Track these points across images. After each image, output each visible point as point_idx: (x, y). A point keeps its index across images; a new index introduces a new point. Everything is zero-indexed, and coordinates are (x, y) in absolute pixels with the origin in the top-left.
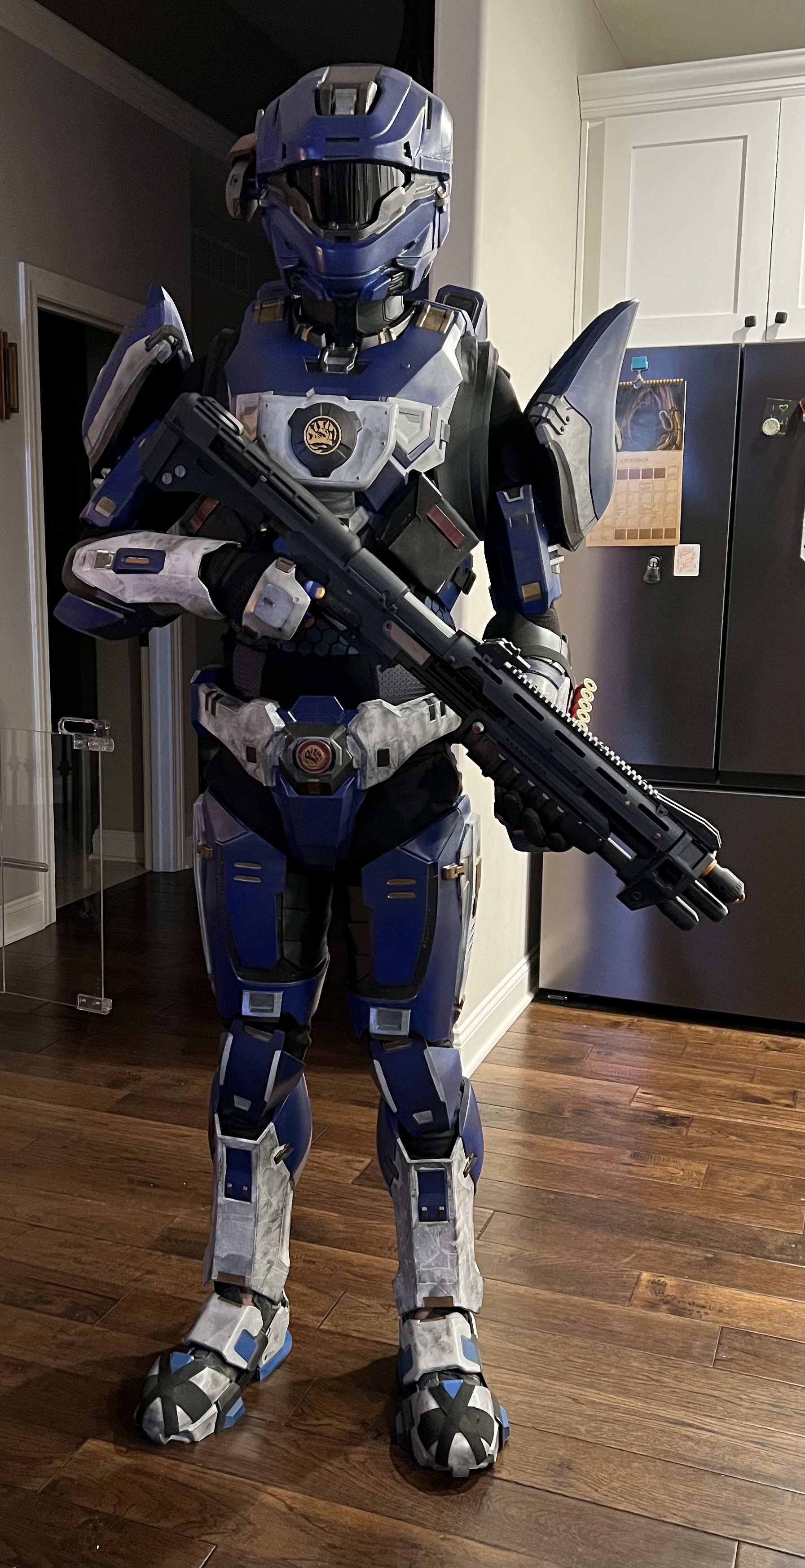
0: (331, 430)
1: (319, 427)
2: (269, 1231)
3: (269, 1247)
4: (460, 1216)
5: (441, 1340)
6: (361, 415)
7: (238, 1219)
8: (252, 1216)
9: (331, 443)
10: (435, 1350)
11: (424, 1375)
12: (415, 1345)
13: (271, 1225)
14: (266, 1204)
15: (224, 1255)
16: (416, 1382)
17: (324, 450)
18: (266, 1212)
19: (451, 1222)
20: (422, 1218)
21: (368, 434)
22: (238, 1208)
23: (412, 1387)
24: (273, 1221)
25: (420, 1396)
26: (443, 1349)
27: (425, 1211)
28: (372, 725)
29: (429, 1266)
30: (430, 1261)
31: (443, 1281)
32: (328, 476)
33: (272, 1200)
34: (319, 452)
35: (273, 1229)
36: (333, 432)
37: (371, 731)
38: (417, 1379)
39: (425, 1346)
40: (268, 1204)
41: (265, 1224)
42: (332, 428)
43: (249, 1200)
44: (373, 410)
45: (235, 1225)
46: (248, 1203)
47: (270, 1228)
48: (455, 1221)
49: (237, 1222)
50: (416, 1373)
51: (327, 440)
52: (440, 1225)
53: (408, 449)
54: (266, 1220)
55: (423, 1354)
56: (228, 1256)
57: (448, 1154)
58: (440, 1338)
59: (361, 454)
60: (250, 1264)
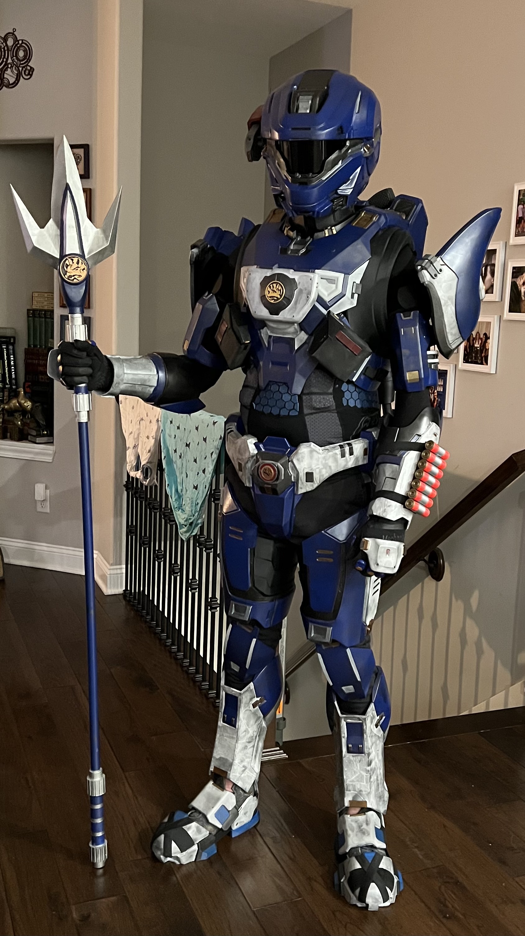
0: (279, 289)
1: (273, 287)
2: (245, 747)
3: (245, 758)
4: (372, 752)
5: (363, 827)
6: (298, 280)
7: (227, 737)
8: (235, 736)
9: (279, 297)
10: (359, 834)
11: (352, 849)
12: (347, 830)
13: (247, 744)
14: (245, 731)
15: (218, 757)
16: (346, 853)
17: (275, 300)
18: (245, 736)
19: (366, 755)
20: (349, 751)
21: (301, 291)
22: (229, 730)
23: (345, 856)
24: (249, 742)
25: (349, 861)
26: (364, 833)
27: (350, 747)
28: (303, 457)
29: (353, 781)
30: (353, 778)
31: (361, 791)
32: (278, 315)
33: (249, 729)
34: (272, 301)
35: (249, 747)
36: (280, 290)
37: (302, 461)
38: (347, 851)
39: (353, 831)
40: (246, 731)
41: (243, 743)
42: (280, 288)
43: (235, 727)
44: (305, 277)
45: (226, 740)
46: (234, 728)
47: (247, 746)
48: (369, 754)
49: (227, 739)
50: (347, 847)
51: (277, 295)
52: (359, 757)
53: (327, 299)
54: (244, 741)
55: (351, 836)
56: (220, 758)
57: (364, 713)
58: (362, 826)
59: (296, 303)
60: (231, 765)
